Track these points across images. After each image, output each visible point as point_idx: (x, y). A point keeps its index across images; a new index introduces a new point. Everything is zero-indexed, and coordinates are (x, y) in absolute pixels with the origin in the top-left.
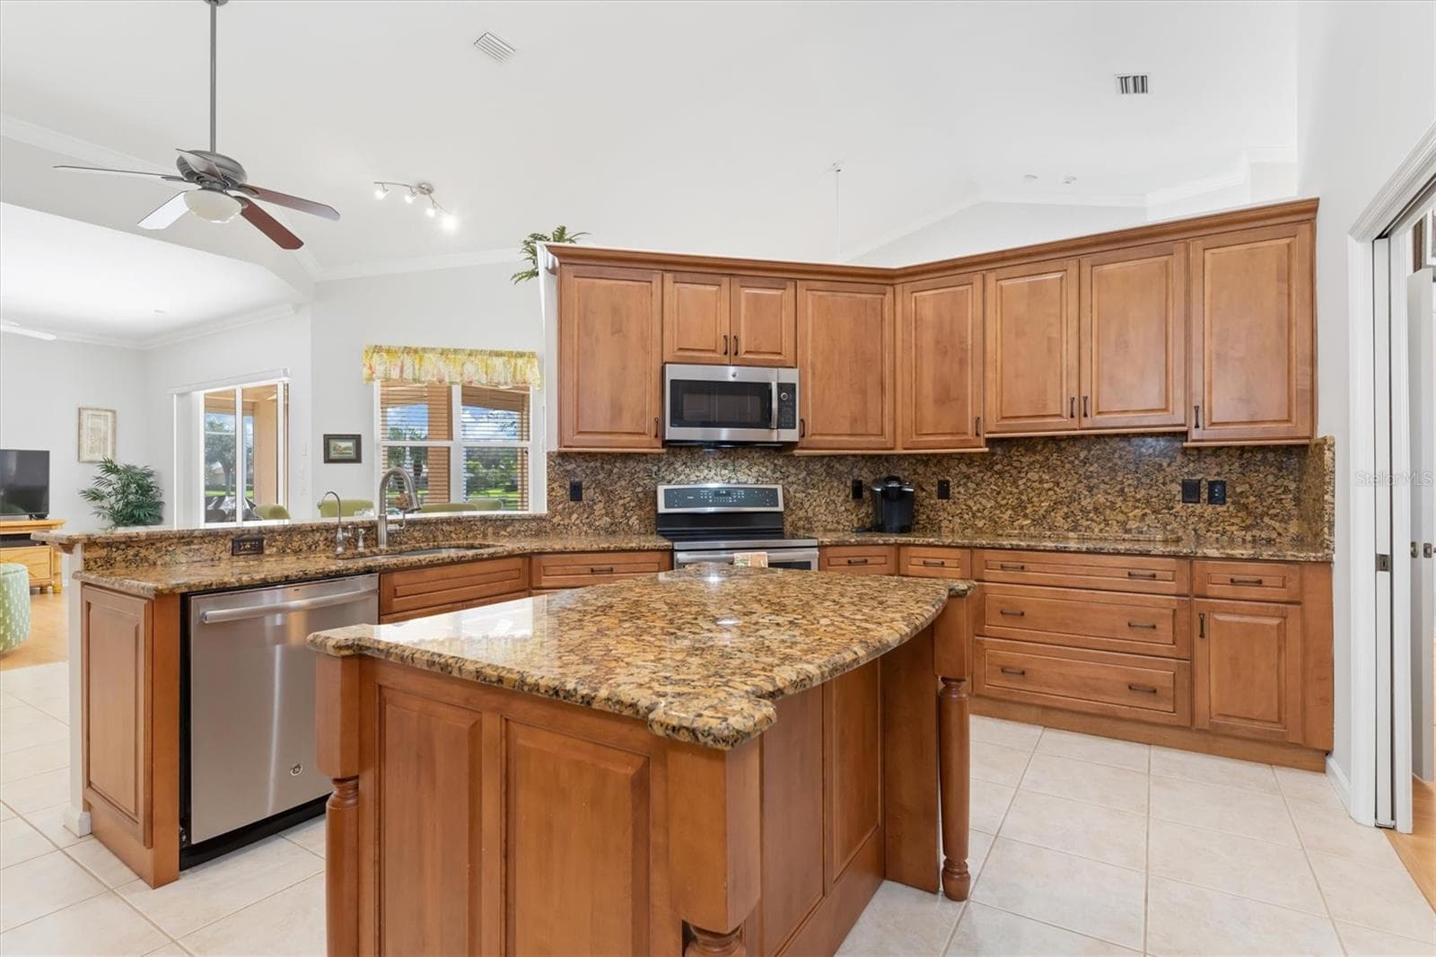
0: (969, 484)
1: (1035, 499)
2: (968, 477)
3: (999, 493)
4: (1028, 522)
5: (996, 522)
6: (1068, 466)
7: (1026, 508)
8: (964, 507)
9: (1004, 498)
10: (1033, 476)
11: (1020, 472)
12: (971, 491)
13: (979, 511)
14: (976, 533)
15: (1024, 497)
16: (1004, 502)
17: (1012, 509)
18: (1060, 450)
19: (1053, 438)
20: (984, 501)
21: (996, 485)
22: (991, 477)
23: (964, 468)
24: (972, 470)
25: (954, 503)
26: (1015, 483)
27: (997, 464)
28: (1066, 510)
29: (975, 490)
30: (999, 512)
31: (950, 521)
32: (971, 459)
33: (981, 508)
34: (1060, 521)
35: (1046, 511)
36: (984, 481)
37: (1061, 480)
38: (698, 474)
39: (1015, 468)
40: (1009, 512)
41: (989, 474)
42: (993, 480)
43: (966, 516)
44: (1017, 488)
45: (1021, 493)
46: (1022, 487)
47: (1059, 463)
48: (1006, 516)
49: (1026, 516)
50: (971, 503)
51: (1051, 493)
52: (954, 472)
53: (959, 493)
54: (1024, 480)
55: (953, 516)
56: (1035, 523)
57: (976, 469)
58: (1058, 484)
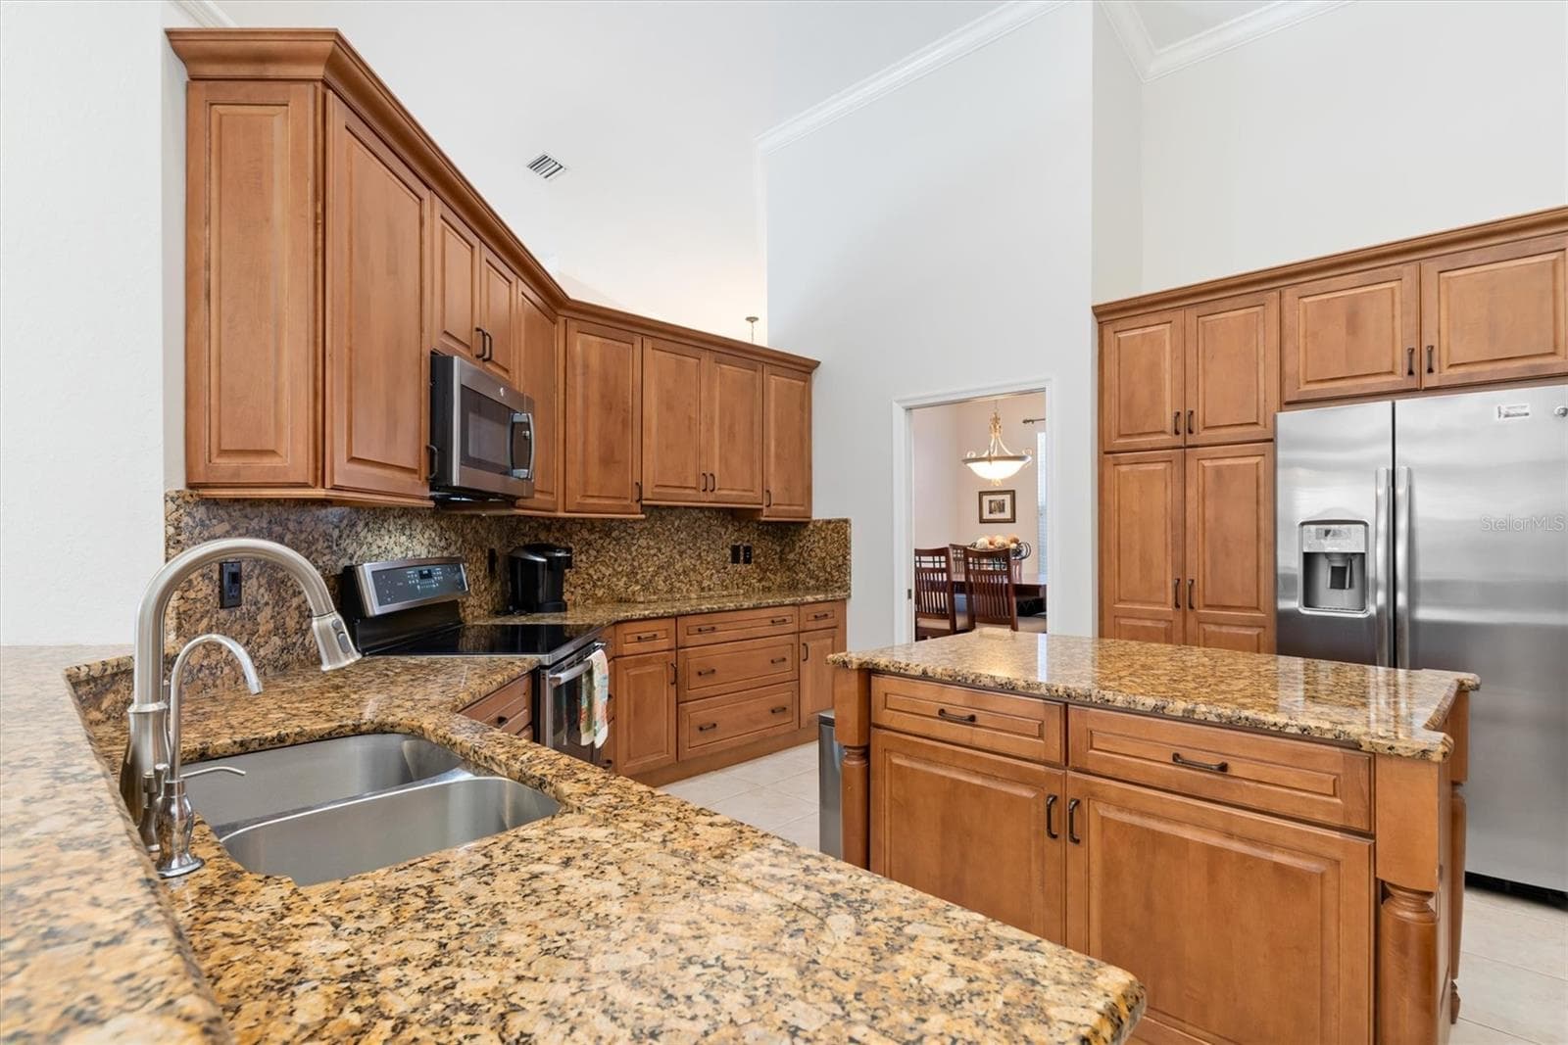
0: (590, 552)
1: (644, 565)
2: (589, 544)
3: (616, 560)
4: (639, 587)
5: (613, 590)
6: (667, 533)
7: (637, 573)
8: (586, 576)
9: (620, 565)
10: (643, 542)
11: (633, 539)
12: (592, 559)
13: (598, 579)
14: (597, 603)
15: (636, 564)
16: (620, 569)
17: (627, 575)
18: (662, 518)
19: (657, 507)
20: (603, 569)
21: (614, 552)
22: (609, 544)
23: (586, 534)
24: (593, 537)
25: (577, 572)
26: (629, 550)
27: (615, 530)
28: (665, 574)
29: (596, 558)
30: (615, 579)
31: (572, 593)
32: (592, 524)
33: (601, 576)
34: (661, 585)
35: (652, 576)
36: (603, 547)
37: (662, 546)
38: (379, 543)
39: (629, 534)
40: (624, 579)
41: (608, 540)
42: (611, 546)
43: (588, 587)
44: (630, 554)
45: (633, 560)
46: (634, 554)
47: (661, 530)
48: (621, 584)
49: (637, 582)
50: (591, 571)
51: (655, 558)
52: (576, 537)
53: (581, 561)
54: (636, 547)
55: (575, 588)
56: (645, 588)
57: (597, 536)
58: (659, 550)
